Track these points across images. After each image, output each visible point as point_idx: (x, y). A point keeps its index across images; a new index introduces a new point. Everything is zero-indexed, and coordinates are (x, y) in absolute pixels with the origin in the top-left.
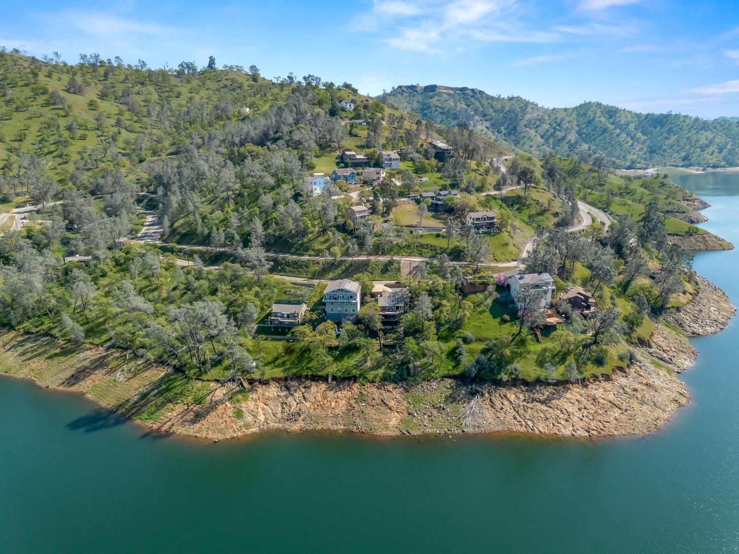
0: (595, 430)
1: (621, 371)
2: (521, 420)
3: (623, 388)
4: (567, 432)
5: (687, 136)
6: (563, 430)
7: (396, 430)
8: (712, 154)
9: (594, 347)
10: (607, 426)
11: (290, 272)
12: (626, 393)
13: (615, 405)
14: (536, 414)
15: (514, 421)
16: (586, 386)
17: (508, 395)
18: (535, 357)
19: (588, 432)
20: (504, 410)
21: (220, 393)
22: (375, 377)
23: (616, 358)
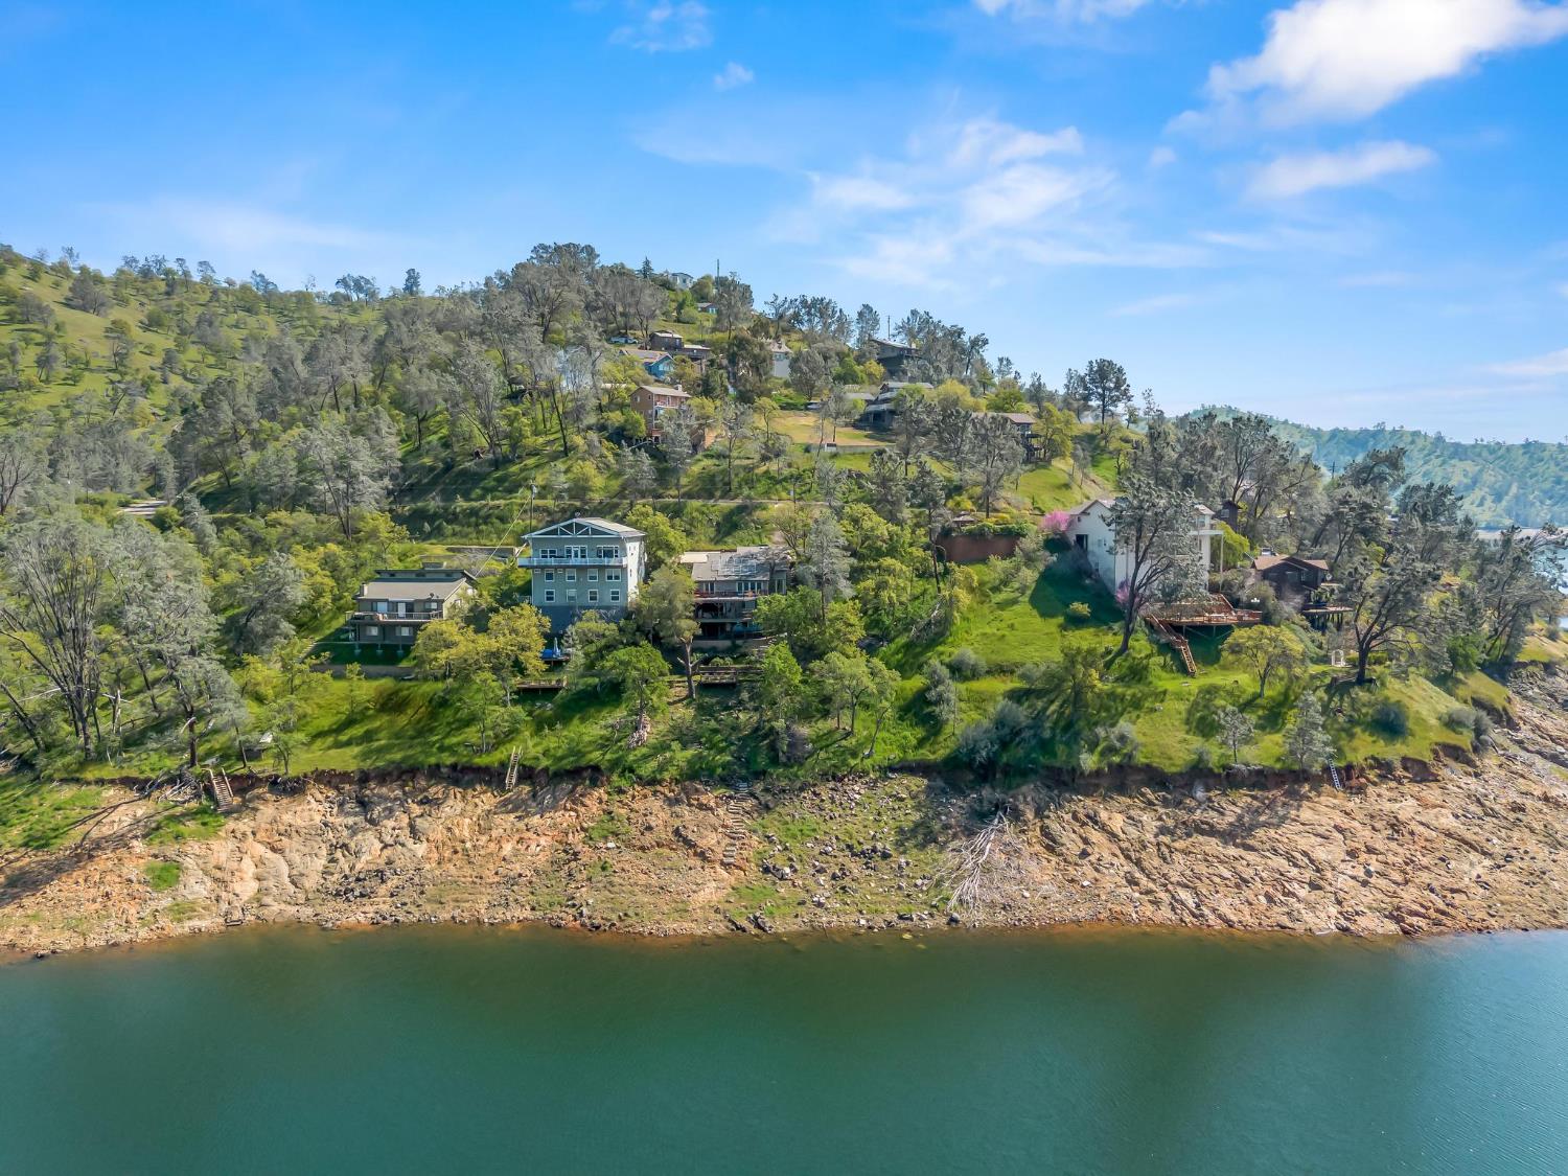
0: (1417, 914)
1: (1456, 759)
2: (1151, 885)
3: (1478, 801)
4: (1322, 920)
5: (1424, 469)
6: (1308, 916)
7: (712, 916)
8: (1481, 504)
9: (1362, 695)
10: (1457, 902)
11: (454, 534)
12: (1494, 814)
13: (1466, 843)
14: (1202, 868)
15: (1129, 890)
16: (1360, 790)
17: (1103, 815)
18: (1183, 707)
19: (1398, 920)
20: (1092, 858)
21: (127, 812)
22: (662, 768)
23: (1433, 721)
